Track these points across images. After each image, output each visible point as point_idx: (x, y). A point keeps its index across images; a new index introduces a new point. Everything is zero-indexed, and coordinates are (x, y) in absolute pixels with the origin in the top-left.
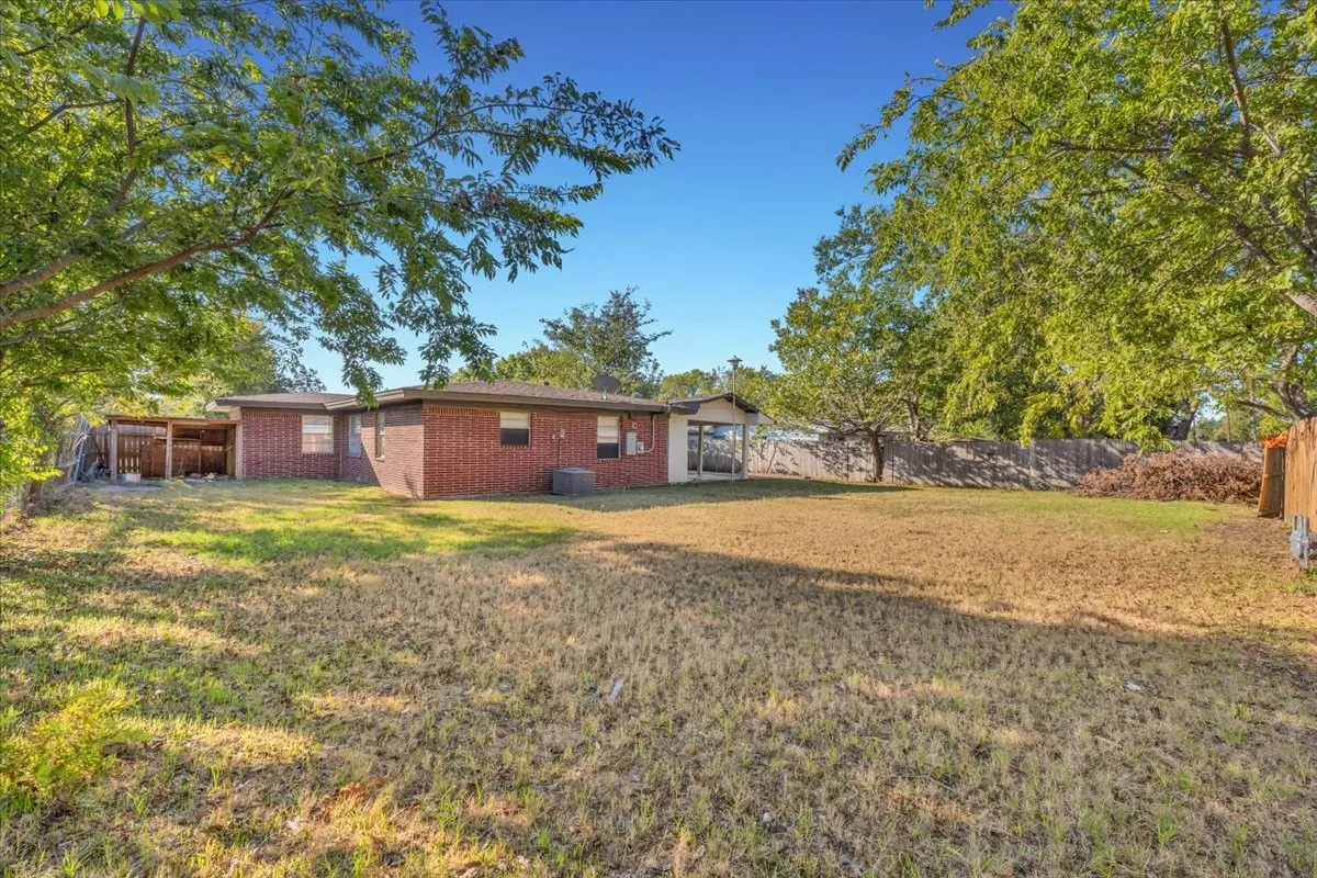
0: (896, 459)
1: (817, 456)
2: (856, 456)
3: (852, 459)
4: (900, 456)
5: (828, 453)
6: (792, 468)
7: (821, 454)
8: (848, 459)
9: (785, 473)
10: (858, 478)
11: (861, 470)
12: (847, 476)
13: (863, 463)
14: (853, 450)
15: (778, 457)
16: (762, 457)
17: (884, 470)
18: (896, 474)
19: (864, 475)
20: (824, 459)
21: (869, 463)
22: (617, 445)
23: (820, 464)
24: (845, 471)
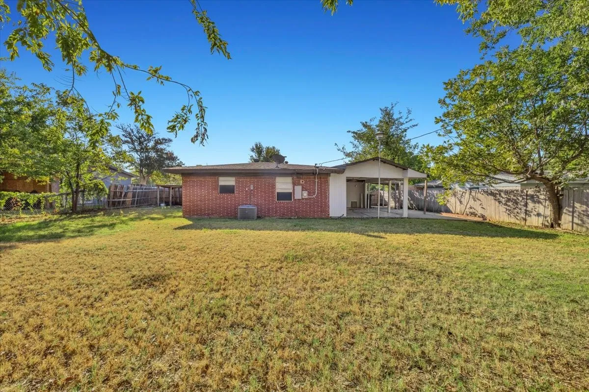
0: (577, 205)
1: (500, 202)
2: (534, 202)
3: (531, 205)
4: (582, 203)
5: (509, 200)
6: (480, 211)
7: (503, 201)
8: (526, 205)
9: (475, 215)
10: (535, 222)
11: (539, 215)
12: (525, 220)
13: (541, 209)
14: (532, 197)
15: (472, 202)
16: (461, 202)
17: (564, 217)
18: (576, 220)
19: (541, 219)
20: (506, 204)
21: (546, 210)
22: (291, 193)
23: (502, 208)
24: (523, 215)
